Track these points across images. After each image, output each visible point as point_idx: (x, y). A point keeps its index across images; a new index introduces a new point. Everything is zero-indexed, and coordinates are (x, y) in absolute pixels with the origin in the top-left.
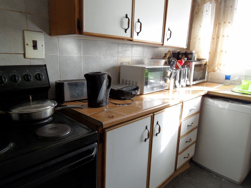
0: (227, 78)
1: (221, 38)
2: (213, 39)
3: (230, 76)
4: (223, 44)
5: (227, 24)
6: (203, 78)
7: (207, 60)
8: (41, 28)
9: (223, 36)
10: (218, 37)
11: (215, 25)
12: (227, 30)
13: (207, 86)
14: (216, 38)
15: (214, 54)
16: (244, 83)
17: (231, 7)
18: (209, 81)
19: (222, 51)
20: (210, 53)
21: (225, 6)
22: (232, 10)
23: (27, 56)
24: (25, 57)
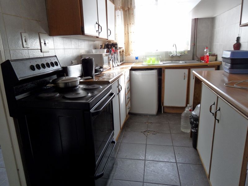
0: (137, 58)
1: (130, 33)
2: (125, 34)
3: (138, 57)
4: (132, 37)
5: (132, 25)
6: (123, 61)
7: (124, 48)
8: (46, 31)
9: (131, 32)
10: (128, 33)
11: (125, 25)
12: (132, 28)
13: (125, 65)
14: (127, 34)
15: (127, 44)
16: (148, 59)
17: (132, 14)
18: (126, 62)
19: (131, 42)
20: (125, 44)
21: (129, 14)
22: (133, 16)
24: (41, 52)
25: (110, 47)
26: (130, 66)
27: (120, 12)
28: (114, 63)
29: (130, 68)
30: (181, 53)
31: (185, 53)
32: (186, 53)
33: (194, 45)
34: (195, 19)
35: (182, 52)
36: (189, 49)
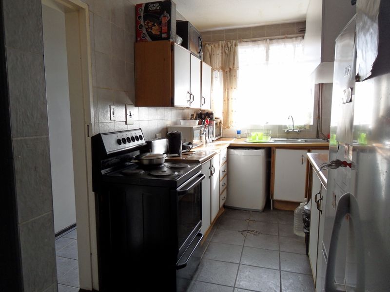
0: (239, 133)
1: (230, 100)
2: (225, 101)
3: (240, 131)
4: (233, 105)
5: (233, 89)
6: (220, 135)
7: (221, 119)
9: (232, 99)
10: (228, 100)
11: (225, 90)
12: (234, 94)
13: (223, 140)
14: (227, 100)
15: (226, 113)
16: (253, 134)
17: (235, 76)
18: (224, 136)
19: (232, 111)
20: (223, 113)
21: (231, 76)
22: (235, 79)
23: (128, 123)
24: (126, 124)
25: (203, 116)
26: (228, 143)
27: (219, 73)
28: (207, 138)
29: (228, 145)
30: (300, 128)
31: (305, 129)
32: (307, 128)
33: (318, 118)
34: (320, 84)
35: (302, 126)
36: (312, 123)
